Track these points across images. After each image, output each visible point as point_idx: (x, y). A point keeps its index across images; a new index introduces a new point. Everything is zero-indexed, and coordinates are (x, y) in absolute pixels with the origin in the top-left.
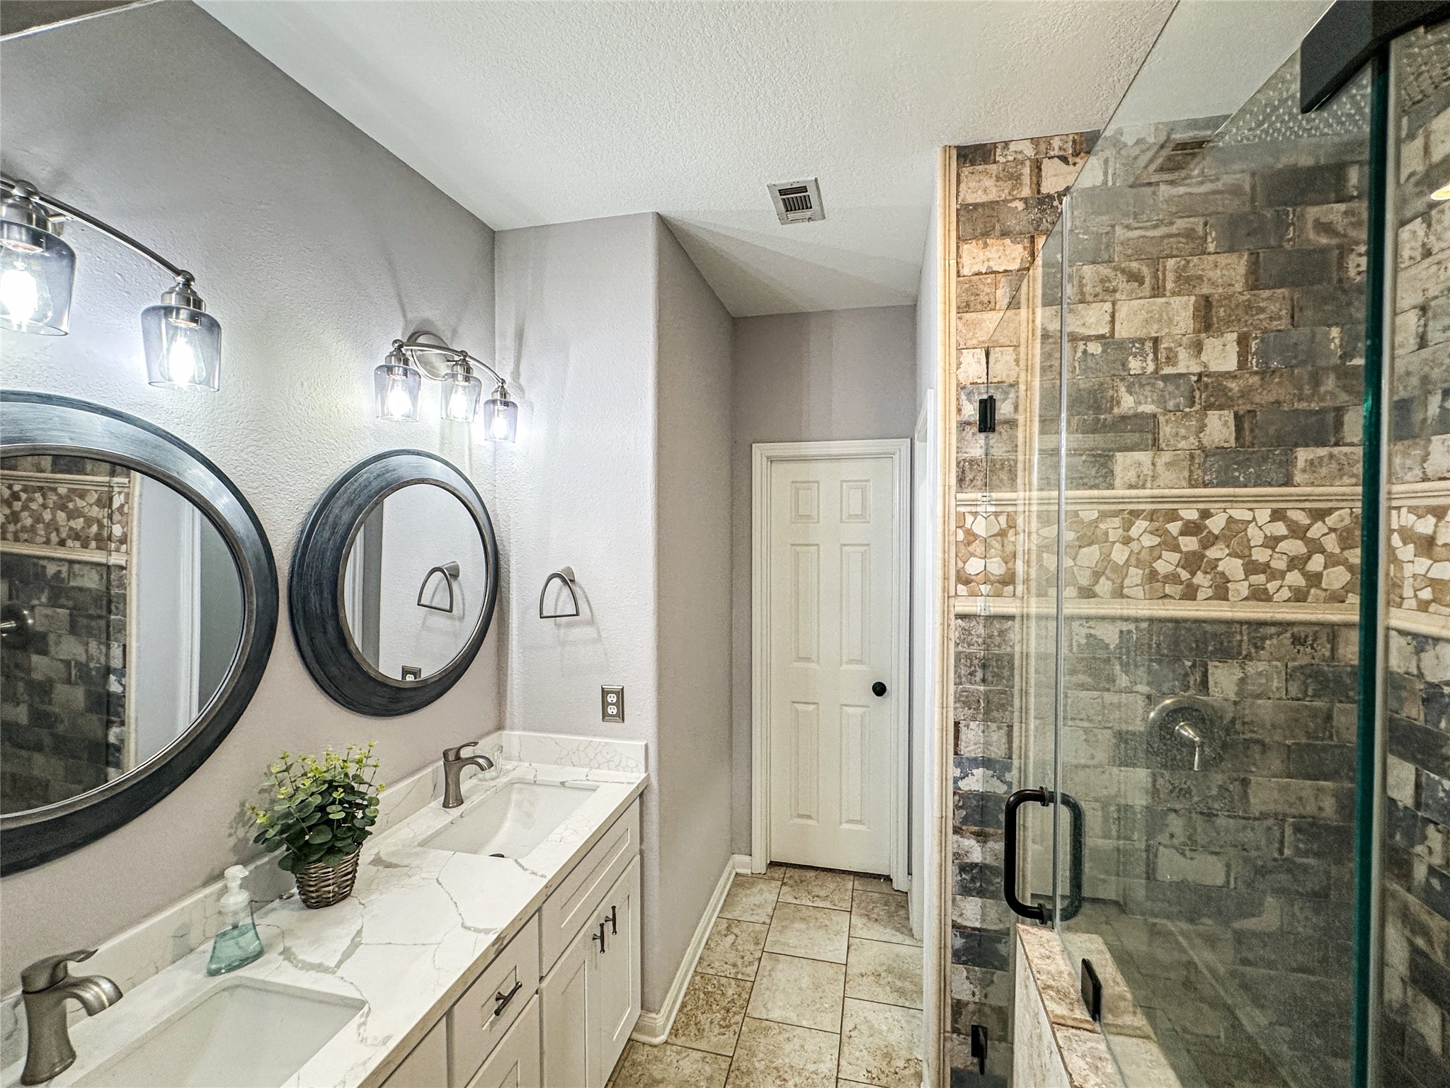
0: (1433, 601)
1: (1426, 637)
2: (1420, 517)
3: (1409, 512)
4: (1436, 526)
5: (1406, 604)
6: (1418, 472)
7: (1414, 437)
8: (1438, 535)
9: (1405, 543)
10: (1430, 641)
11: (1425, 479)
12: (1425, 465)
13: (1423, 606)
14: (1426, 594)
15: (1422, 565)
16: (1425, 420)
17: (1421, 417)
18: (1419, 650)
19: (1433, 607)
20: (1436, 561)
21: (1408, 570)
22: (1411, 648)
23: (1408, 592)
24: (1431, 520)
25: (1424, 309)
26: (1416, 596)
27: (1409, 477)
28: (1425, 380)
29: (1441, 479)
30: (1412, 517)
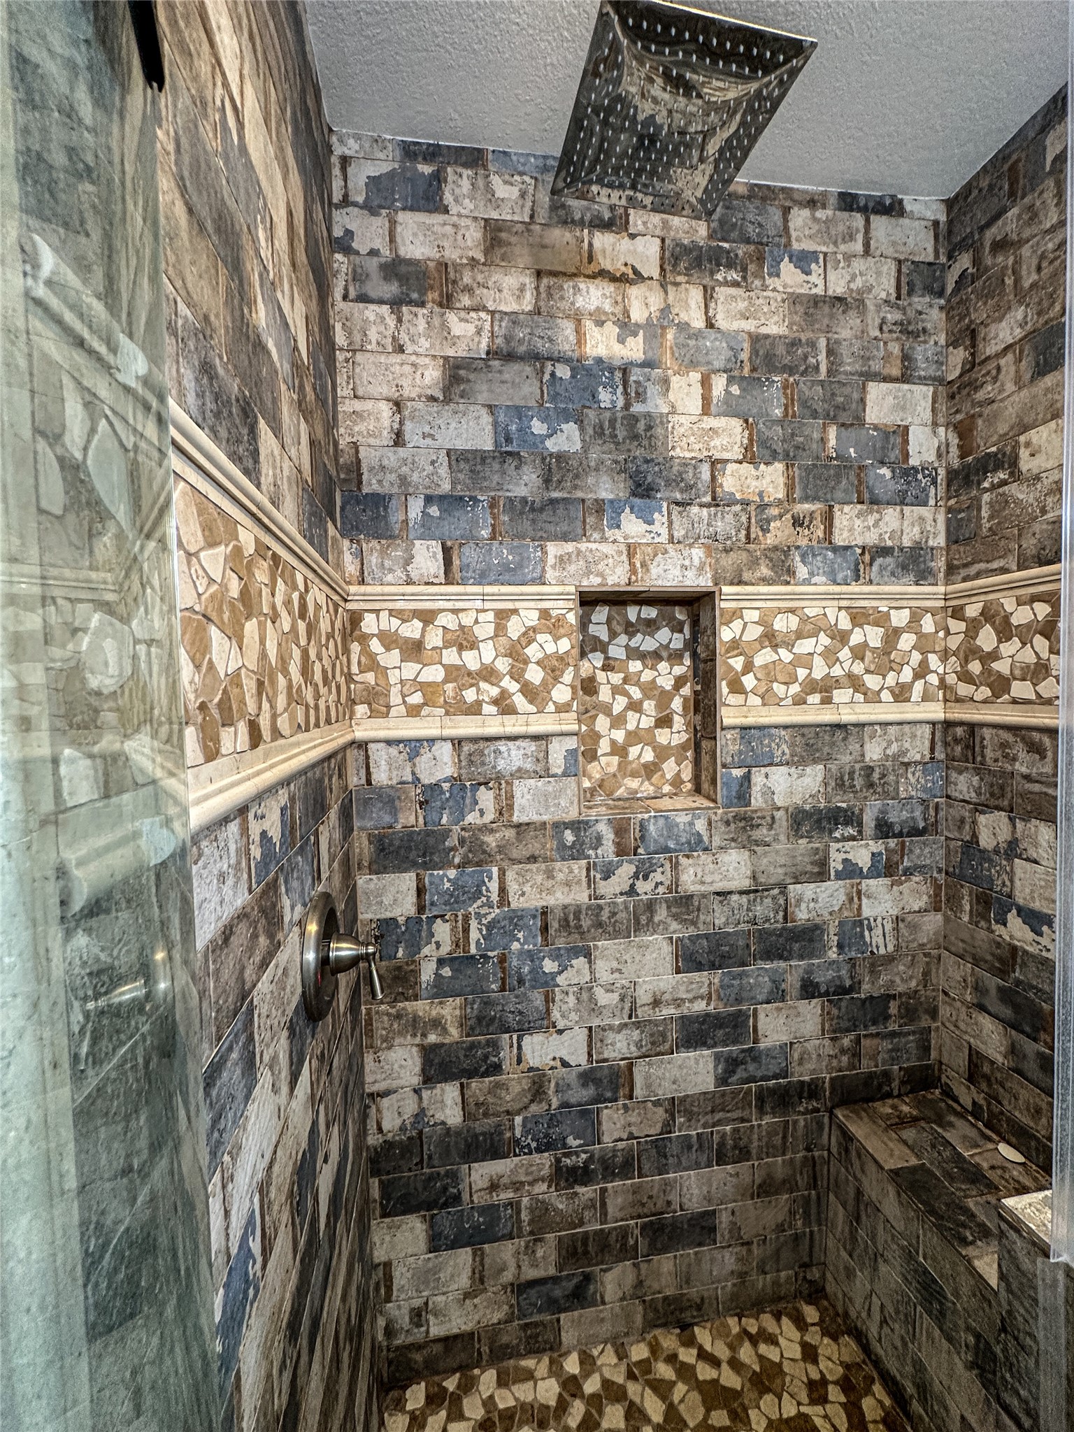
0: (425, 704)
1: (419, 740)
2: (404, 621)
3: (390, 615)
4: (424, 631)
5: (393, 712)
6: (402, 575)
7: (392, 537)
8: (427, 638)
9: (388, 649)
10: (425, 744)
11: (409, 582)
12: (409, 568)
13: (413, 711)
14: (416, 698)
15: (410, 670)
16: (406, 521)
17: (402, 517)
18: (413, 755)
19: (424, 712)
20: (425, 665)
21: (394, 677)
22: (404, 756)
23: (395, 699)
24: (418, 624)
25: (398, 405)
26: (404, 702)
27: (390, 578)
28: (403, 480)
29: (427, 584)
30: (395, 622)
